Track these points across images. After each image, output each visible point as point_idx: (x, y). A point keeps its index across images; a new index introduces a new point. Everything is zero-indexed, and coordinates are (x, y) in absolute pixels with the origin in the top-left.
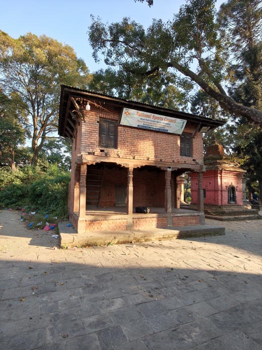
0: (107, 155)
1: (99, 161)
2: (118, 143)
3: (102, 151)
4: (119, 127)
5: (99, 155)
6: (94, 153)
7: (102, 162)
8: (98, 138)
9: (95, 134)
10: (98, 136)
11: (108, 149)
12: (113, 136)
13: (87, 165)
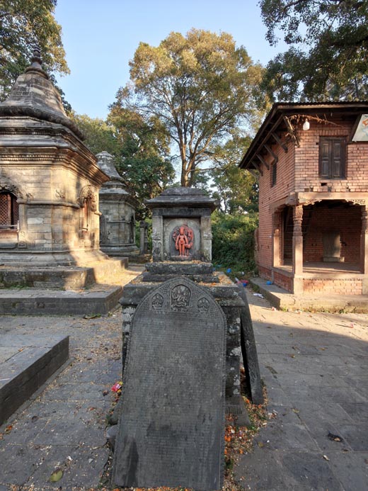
0: (330, 190)
1: (319, 199)
2: (348, 169)
3: (323, 184)
4: (349, 146)
5: (319, 191)
6: (312, 189)
7: (323, 201)
8: (318, 167)
9: (314, 161)
10: (317, 164)
11: (332, 181)
12: (339, 160)
13: (304, 207)
